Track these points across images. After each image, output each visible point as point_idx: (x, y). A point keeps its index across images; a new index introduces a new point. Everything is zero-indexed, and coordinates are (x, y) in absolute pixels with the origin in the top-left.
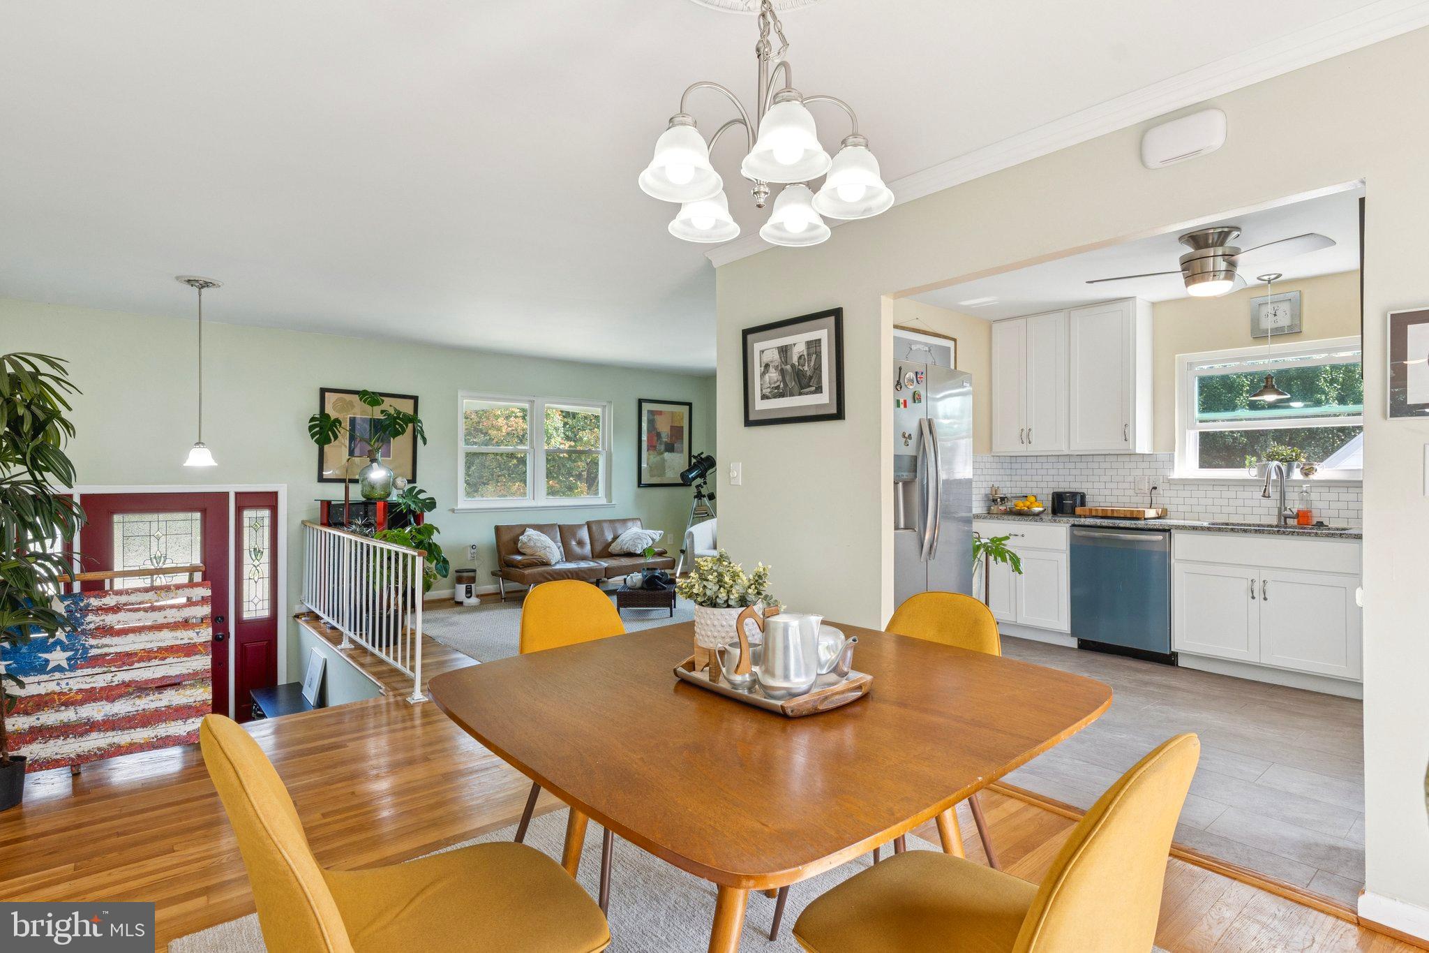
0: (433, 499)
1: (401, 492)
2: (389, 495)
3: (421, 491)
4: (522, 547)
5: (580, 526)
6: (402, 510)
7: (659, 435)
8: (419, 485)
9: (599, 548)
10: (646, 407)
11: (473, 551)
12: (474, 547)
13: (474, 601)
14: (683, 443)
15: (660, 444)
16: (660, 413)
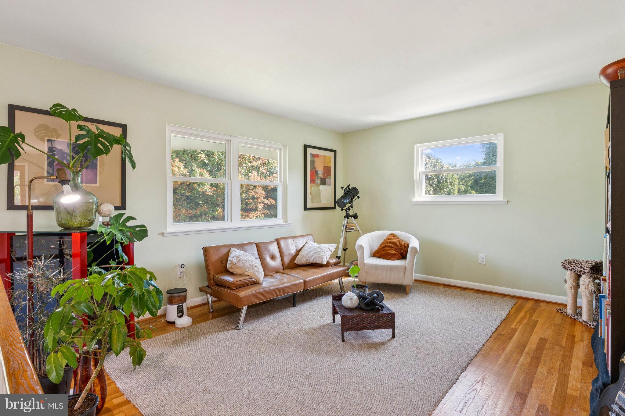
0: (143, 226)
1: (107, 219)
2: (91, 223)
3: (130, 218)
4: (231, 268)
5: (271, 243)
6: (105, 242)
7: (316, 172)
8: (127, 213)
9: (287, 260)
10: (310, 151)
11: (181, 270)
12: (183, 266)
13: (185, 321)
14: (331, 179)
15: (318, 179)
16: (317, 156)
